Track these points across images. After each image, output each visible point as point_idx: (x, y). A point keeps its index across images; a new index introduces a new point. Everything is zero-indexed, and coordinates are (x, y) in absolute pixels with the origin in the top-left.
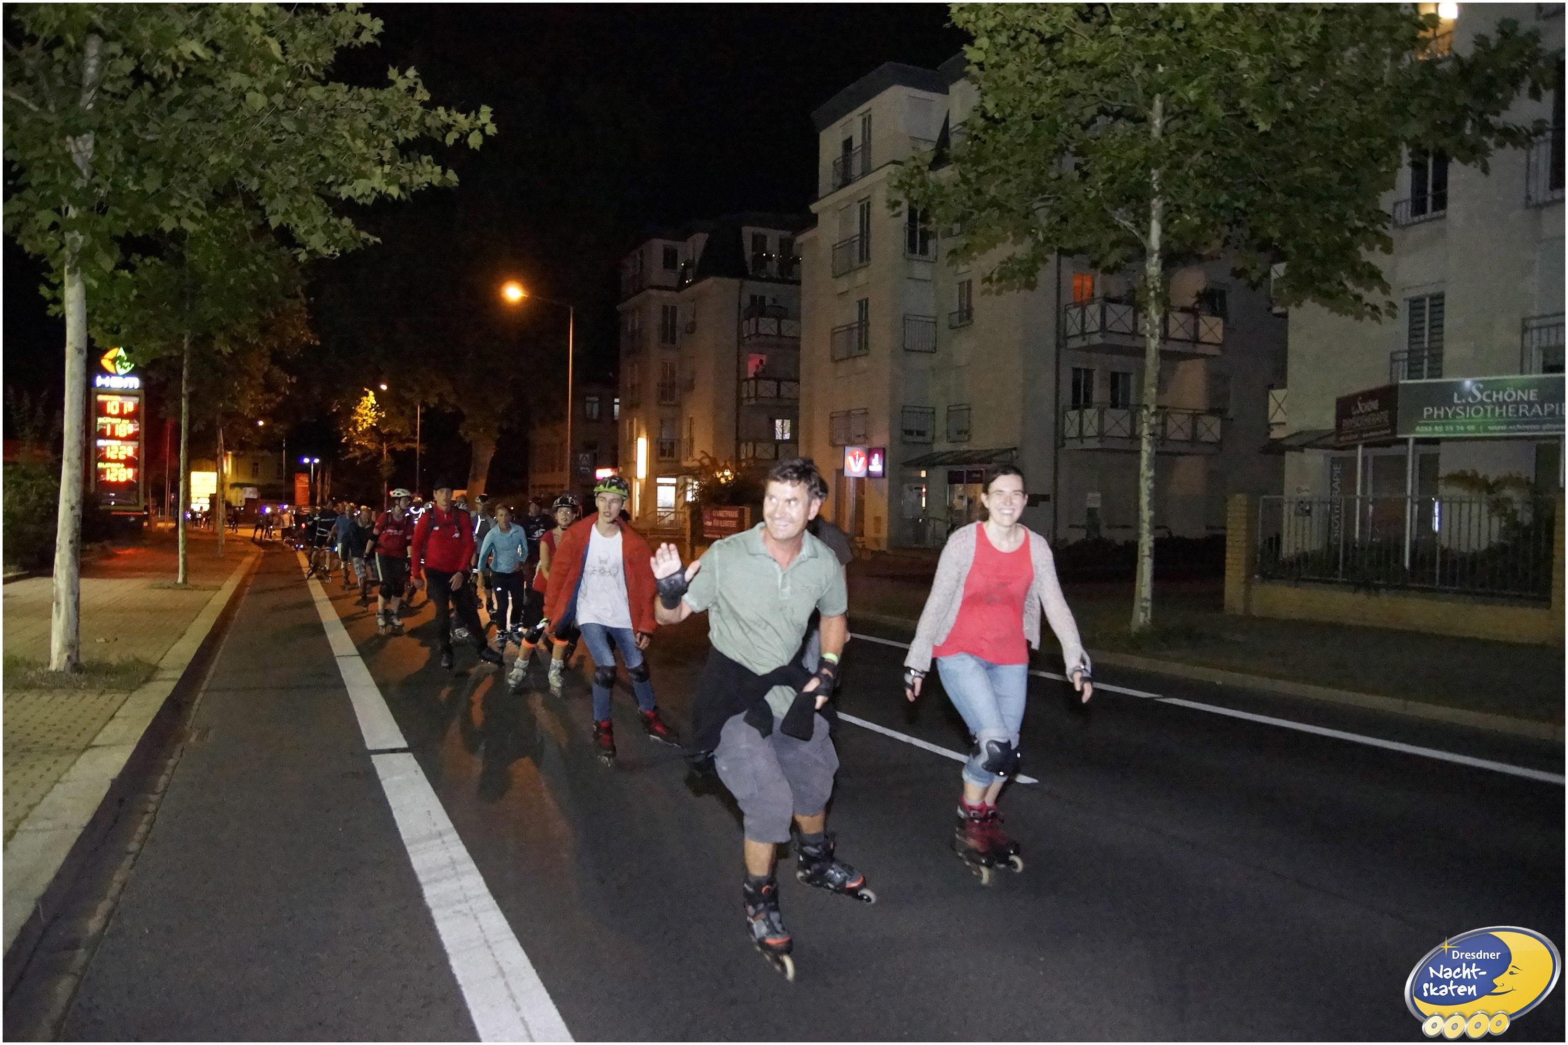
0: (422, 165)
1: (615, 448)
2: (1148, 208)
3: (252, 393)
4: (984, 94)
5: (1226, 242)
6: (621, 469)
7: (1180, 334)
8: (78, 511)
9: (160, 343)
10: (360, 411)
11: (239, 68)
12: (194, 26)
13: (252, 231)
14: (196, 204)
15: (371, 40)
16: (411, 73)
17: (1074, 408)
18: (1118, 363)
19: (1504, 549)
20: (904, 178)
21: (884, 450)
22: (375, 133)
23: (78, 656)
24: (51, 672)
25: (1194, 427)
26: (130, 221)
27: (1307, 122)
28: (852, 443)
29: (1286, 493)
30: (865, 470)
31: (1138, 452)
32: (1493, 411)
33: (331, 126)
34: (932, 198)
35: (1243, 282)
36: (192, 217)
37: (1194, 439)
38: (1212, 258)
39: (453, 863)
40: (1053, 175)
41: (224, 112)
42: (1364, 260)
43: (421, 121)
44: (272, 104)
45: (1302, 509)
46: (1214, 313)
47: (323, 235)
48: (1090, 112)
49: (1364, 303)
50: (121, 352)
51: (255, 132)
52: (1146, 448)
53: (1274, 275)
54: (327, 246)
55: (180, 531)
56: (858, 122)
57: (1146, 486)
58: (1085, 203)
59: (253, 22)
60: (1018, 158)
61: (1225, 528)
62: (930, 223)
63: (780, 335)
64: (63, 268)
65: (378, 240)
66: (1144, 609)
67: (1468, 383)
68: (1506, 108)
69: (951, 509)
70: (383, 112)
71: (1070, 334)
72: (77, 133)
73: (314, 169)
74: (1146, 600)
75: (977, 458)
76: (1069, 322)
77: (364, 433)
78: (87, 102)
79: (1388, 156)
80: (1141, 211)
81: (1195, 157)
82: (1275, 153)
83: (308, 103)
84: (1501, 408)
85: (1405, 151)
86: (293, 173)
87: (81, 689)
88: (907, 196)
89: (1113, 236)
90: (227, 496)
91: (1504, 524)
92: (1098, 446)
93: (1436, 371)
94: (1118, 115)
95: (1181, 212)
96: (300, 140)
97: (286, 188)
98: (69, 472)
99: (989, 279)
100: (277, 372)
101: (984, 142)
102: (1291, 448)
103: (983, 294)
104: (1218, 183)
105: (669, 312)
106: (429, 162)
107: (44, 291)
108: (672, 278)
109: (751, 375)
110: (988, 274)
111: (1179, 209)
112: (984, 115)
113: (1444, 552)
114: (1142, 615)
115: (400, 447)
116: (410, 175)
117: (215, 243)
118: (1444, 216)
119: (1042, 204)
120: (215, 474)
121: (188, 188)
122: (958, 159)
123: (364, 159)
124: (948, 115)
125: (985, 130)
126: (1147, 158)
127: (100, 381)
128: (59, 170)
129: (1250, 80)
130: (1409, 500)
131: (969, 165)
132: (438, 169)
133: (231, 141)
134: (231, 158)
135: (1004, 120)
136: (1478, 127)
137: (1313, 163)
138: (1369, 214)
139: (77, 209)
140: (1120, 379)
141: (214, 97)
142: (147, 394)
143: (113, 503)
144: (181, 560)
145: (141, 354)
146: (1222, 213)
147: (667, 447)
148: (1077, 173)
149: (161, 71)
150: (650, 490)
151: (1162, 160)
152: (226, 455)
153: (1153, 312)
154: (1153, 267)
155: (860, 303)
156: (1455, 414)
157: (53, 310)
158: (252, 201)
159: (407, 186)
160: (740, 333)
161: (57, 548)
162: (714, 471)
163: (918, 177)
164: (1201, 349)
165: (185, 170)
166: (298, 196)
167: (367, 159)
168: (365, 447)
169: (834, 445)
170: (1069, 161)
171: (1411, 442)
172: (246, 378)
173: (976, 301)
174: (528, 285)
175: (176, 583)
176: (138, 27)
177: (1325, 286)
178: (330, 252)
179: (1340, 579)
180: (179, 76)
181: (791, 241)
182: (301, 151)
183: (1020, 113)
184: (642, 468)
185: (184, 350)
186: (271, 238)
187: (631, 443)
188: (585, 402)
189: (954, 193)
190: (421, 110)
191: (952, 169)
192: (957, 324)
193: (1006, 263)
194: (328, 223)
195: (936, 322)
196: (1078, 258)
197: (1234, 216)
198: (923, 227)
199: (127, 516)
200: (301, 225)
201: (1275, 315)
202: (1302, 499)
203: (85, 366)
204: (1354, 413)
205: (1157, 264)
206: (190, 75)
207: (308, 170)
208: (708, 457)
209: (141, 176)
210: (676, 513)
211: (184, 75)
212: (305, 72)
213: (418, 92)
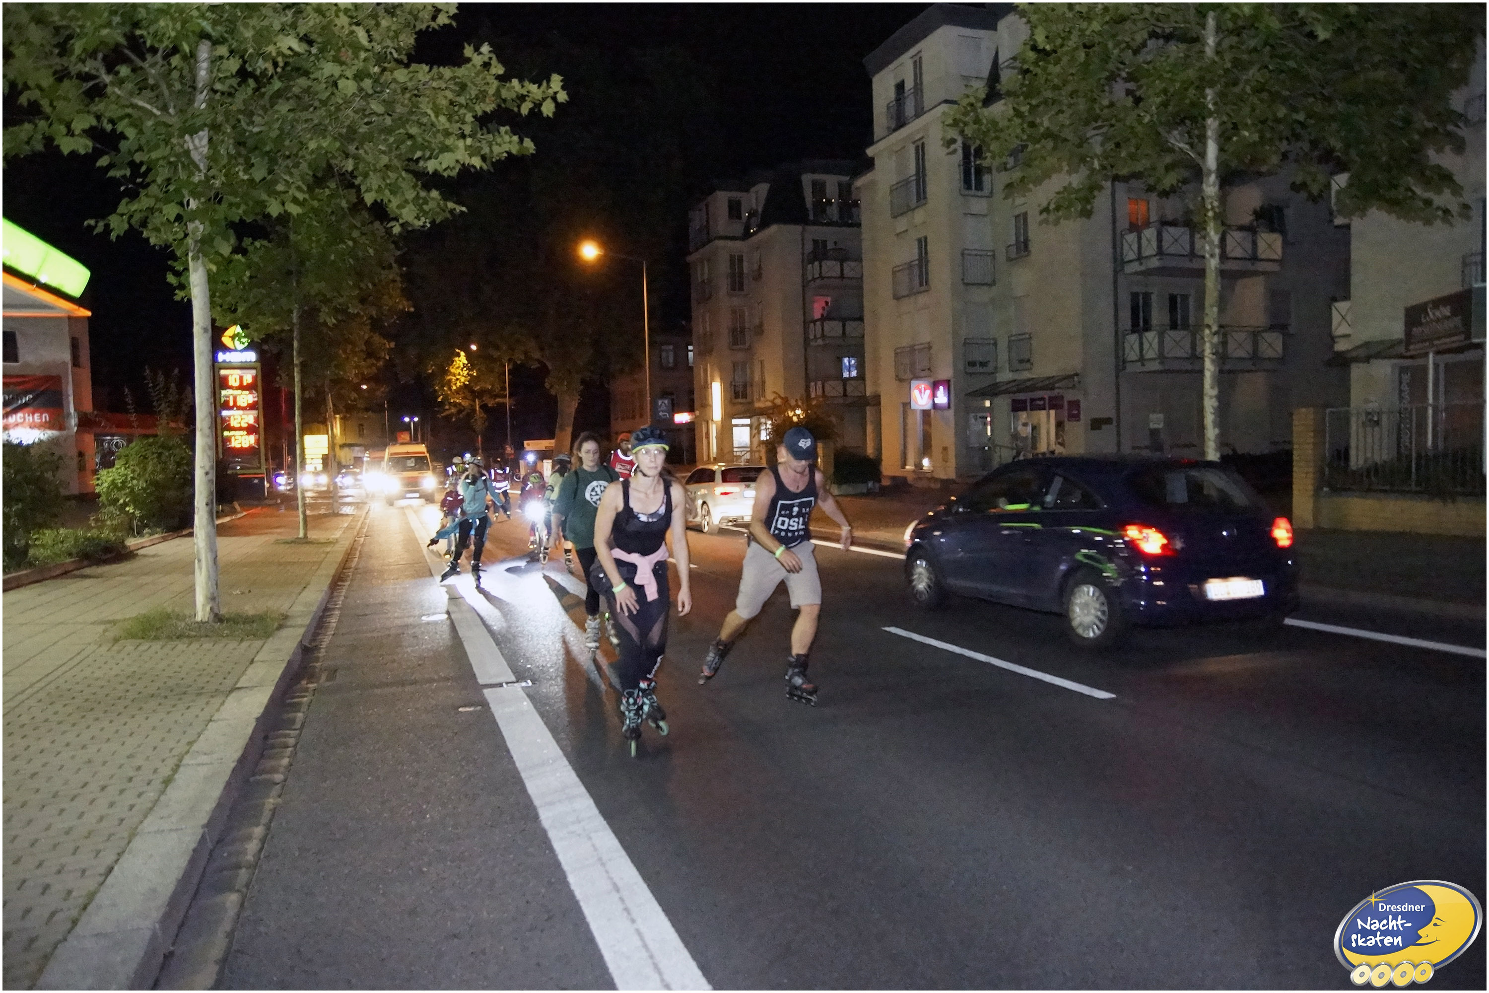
0: (501, 137)
1: (691, 392)
2: (1204, 127)
3: (356, 359)
4: (1033, 27)
5: (1285, 156)
6: (697, 413)
7: (1238, 253)
8: (213, 476)
9: (272, 319)
10: (453, 370)
11: (331, 58)
12: (289, 23)
13: (349, 208)
14: (299, 188)
15: (447, 21)
16: (485, 48)
17: (1133, 332)
18: (1178, 285)
20: (958, 116)
21: (948, 382)
22: (456, 108)
23: (219, 608)
24: (197, 623)
25: (1255, 344)
26: (243, 207)
28: (917, 378)
29: (1352, 405)
30: (931, 402)
31: (1201, 372)
33: (416, 105)
34: (985, 133)
35: (1303, 195)
36: (295, 200)
37: (1255, 356)
38: (1270, 173)
39: (564, 787)
40: (1105, 102)
41: (320, 101)
42: (1435, 162)
43: (498, 93)
44: (361, 90)
45: (1371, 420)
46: (1273, 230)
47: (413, 207)
48: (1139, 38)
49: (1435, 206)
50: (237, 329)
51: (347, 116)
52: (1209, 368)
53: (1335, 187)
54: (418, 218)
56: (909, 65)
57: (1210, 404)
58: (1139, 129)
59: (341, 14)
60: (1069, 88)
61: (1290, 443)
62: (985, 158)
63: (842, 276)
64: (187, 254)
65: (464, 209)
69: (1015, 436)
70: (463, 87)
71: (1126, 260)
72: (193, 131)
73: (402, 147)
75: (1040, 385)
76: (1126, 248)
77: (457, 391)
78: (201, 102)
80: (1196, 132)
81: (1251, 72)
82: (1335, 60)
83: (393, 86)
86: (384, 152)
87: (224, 637)
88: (962, 132)
89: (1168, 159)
92: (1159, 367)
94: (1168, 38)
95: (1238, 129)
96: (388, 121)
97: (378, 166)
98: (202, 441)
99: (1046, 210)
100: (377, 339)
101: (1036, 74)
102: (1356, 360)
103: (1041, 223)
104: (1275, 97)
105: (736, 261)
106: (506, 133)
107: (171, 279)
108: (737, 228)
109: (817, 316)
110: (1045, 204)
111: (1235, 127)
112: (1034, 48)
115: (491, 403)
116: (490, 147)
117: (315, 223)
119: (1096, 132)
120: (326, 436)
121: (291, 174)
122: (1009, 94)
123: (447, 134)
124: (997, 53)
125: (1036, 63)
126: (1202, 79)
127: (221, 357)
128: (180, 166)
131: (1022, 98)
132: (515, 138)
133: (326, 127)
134: (328, 143)
135: (1055, 51)
137: (1375, 67)
138: (1439, 114)
139: (197, 201)
140: (1179, 300)
141: (310, 87)
142: (262, 365)
143: (238, 468)
144: (303, 516)
145: (256, 330)
146: (1282, 127)
147: (740, 389)
148: (1130, 99)
149: (263, 68)
150: (726, 431)
151: (1216, 79)
152: (335, 418)
153: (1212, 233)
154: (1210, 188)
155: (919, 241)
157: (179, 295)
158: (348, 181)
159: (488, 157)
160: (803, 275)
161: (196, 510)
162: (786, 411)
163: (972, 114)
164: (1261, 266)
165: (288, 157)
166: (390, 173)
167: (451, 134)
168: (460, 404)
169: (900, 379)
170: (1120, 88)
172: (350, 347)
173: (1034, 232)
174: (605, 242)
175: (298, 538)
176: (242, 29)
177: (1392, 194)
178: (421, 223)
179: (1413, 488)
180: (279, 70)
181: (849, 185)
182: (389, 131)
183: (1071, 43)
184: (717, 411)
185: (294, 324)
186: (365, 214)
187: (706, 387)
188: (661, 351)
189: (1008, 127)
190: (496, 83)
191: (1005, 104)
192: (1013, 256)
193: (1063, 192)
194: (418, 196)
195: (994, 255)
196: (1134, 183)
197: (1293, 130)
198: (978, 162)
199: (250, 478)
200: (392, 198)
201: (1337, 227)
202: (1370, 410)
203: (210, 344)
204: (1423, 320)
205: (1214, 183)
206: (289, 68)
207: (397, 148)
208: (780, 397)
209: (249, 166)
210: (751, 451)
211: (283, 68)
212: (389, 57)
213: (492, 67)
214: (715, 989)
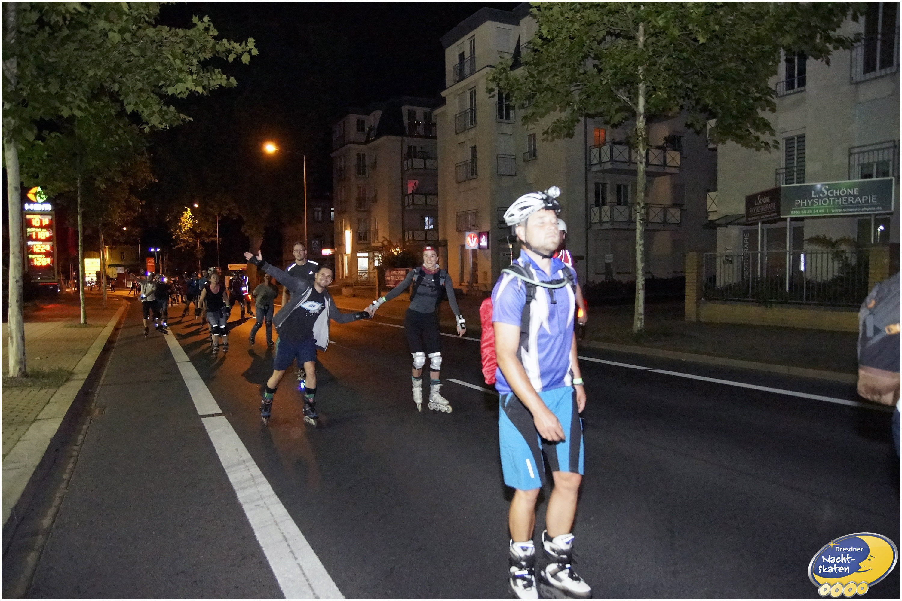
0: (216, 75)
1: (333, 236)
2: (637, 89)
3: (119, 211)
4: (541, 25)
5: (682, 107)
6: (336, 249)
7: (656, 162)
8: (21, 283)
9: (62, 183)
10: (182, 220)
11: (103, 18)
13: (116, 115)
14: (81, 100)
16: (206, 19)
17: (596, 206)
18: (621, 179)
19: (841, 279)
20: (495, 75)
21: (488, 233)
22: (187, 56)
23: (25, 368)
24: (10, 378)
25: (665, 216)
26: (42, 110)
27: (727, 38)
28: (470, 230)
29: (718, 251)
30: (477, 244)
31: (635, 230)
32: (834, 200)
33: (160, 51)
34: (512, 87)
35: (691, 130)
36: (79, 108)
37: (665, 222)
38: (673, 117)
39: (253, 478)
40: (581, 71)
41: (96, 44)
42: (761, 116)
43: (214, 46)
44: (124, 40)
45: (728, 260)
46: (675, 150)
47: (158, 117)
48: (602, 34)
49: (761, 141)
50: (39, 189)
51: (114, 56)
52: (639, 228)
53: (709, 127)
54: (161, 123)
55: (81, 293)
56: (467, 43)
57: (639, 249)
58: (600, 87)
60: (561, 61)
61: (683, 272)
62: (512, 101)
63: (425, 168)
65: (191, 119)
66: (640, 320)
67: (819, 186)
68: (839, 27)
70: (191, 43)
71: (593, 163)
73: (151, 78)
74: (641, 314)
76: (592, 157)
77: (185, 233)
79: (774, 56)
80: (633, 91)
81: (663, 59)
82: (709, 55)
83: (146, 39)
84: (838, 199)
85: (783, 53)
86: (139, 81)
87: (29, 387)
88: (498, 85)
89: (617, 106)
90: (107, 271)
91: (841, 265)
92: (611, 227)
93: (801, 179)
94: (618, 36)
95: (656, 91)
96: (142, 61)
97: (135, 89)
98: (14, 260)
99: (546, 132)
100: (133, 199)
101: (542, 53)
102: (720, 226)
103: (543, 140)
104: (677, 73)
105: (361, 157)
106: (219, 73)
108: (362, 137)
109: (410, 192)
110: (546, 129)
111: (655, 89)
112: (541, 37)
113: (808, 282)
114: (639, 322)
115: (207, 240)
116: (209, 80)
117: (93, 123)
118: (805, 90)
119: (576, 88)
120: (99, 259)
121: (76, 90)
122: (526, 63)
123: (181, 71)
124: (519, 39)
125: (542, 46)
126: (636, 60)
127: (27, 207)
129: (694, 14)
130: (788, 253)
131: (533, 66)
132: (225, 76)
133: (100, 62)
134: (101, 72)
135: (552, 39)
136: (823, 39)
137: (730, 60)
138: (763, 90)
139: (9, 104)
140: (622, 188)
141: (88, 35)
142: (56, 214)
143: (39, 278)
144: (82, 310)
145: (52, 190)
146: (679, 91)
147: (362, 235)
148: (596, 70)
149: (56, 20)
150: (354, 260)
151: (644, 61)
152: (105, 248)
153: (641, 149)
154: (641, 123)
155: (472, 148)
156: (813, 203)
158: (115, 98)
159: (207, 87)
160: (402, 168)
161: (9, 305)
162: (390, 248)
163: (504, 74)
164: (668, 170)
165: (74, 80)
166: (142, 94)
167: (184, 71)
168: (187, 241)
169: (459, 231)
170: (590, 63)
171: (788, 220)
172: (115, 203)
173: (540, 145)
174: (279, 144)
175: (80, 324)
177: (738, 132)
178: (163, 127)
179: (750, 299)
180: (67, 22)
181: (430, 113)
182: (143, 67)
183: (562, 35)
184: (348, 249)
185: (78, 187)
186: (127, 119)
187: (342, 234)
188: (314, 211)
189: (525, 83)
190: (213, 41)
191: (523, 69)
192: (528, 159)
193: (556, 123)
194: (161, 110)
195: (515, 159)
196: (597, 119)
197: (686, 92)
198: (507, 103)
199: (48, 285)
200: (145, 111)
201: (710, 149)
202: (727, 255)
203: (19, 197)
204: (756, 204)
205: (643, 121)
206: (74, 22)
207: (148, 78)
208: (387, 240)
209: (47, 84)
210: (369, 273)
211: (70, 21)
212: (142, 20)
213: (210, 31)
214: (346, 598)
